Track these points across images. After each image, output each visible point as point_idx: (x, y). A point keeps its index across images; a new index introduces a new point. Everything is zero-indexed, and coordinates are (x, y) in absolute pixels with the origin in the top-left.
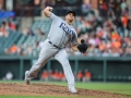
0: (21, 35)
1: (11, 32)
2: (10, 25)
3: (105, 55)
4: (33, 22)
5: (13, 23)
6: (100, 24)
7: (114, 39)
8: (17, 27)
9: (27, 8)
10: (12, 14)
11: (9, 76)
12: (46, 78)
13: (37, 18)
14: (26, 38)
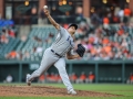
0: (20, 42)
1: (10, 39)
2: (9, 33)
3: (97, 59)
4: (31, 30)
5: (12, 31)
6: (92, 31)
7: (104, 44)
8: (16, 34)
9: (25, 17)
10: (11, 23)
11: (9, 79)
12: (43, 81)
13: (34, 26)
14: (24, 44)
